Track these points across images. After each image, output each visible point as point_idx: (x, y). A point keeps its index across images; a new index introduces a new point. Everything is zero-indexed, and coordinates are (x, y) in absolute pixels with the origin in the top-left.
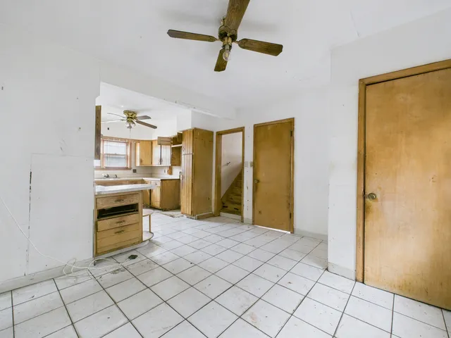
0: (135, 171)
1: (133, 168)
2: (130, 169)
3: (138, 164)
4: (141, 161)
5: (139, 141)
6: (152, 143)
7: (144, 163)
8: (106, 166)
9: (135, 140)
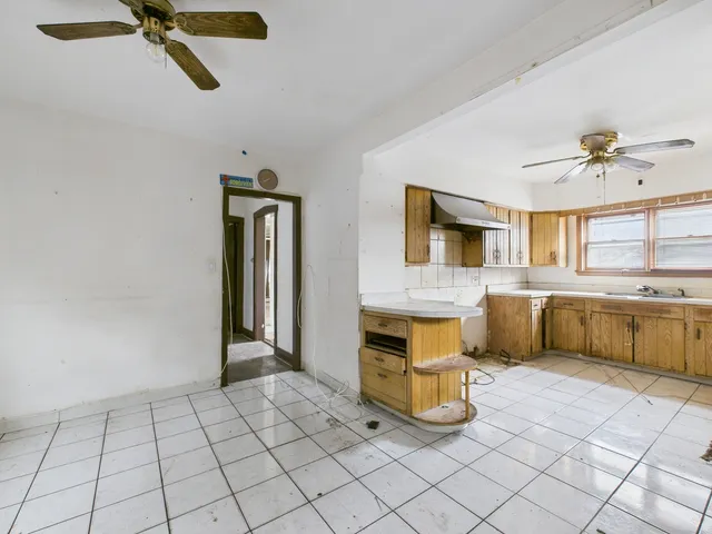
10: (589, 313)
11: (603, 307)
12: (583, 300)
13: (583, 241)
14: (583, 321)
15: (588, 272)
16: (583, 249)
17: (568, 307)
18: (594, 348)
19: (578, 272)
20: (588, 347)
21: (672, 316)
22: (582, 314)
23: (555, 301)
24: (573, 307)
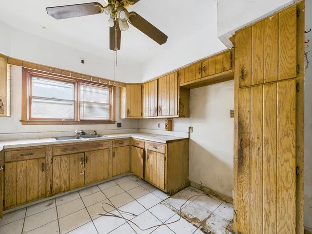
0: (119, 125)
1: (118, 121)
2: (114, 122)
3: (124, 116)
4: (128, 112)
5: (125, 85)
6: (142, 87)
7: (132, 114)
8: (82, 118)
9: (120, 83)
10: (50, 158)
11: (63, 150)
12: (44, 148)
13: (28, 95)
14: (44, 167)
15: (33, 122)
16: (27, 102)
17: (27, 157)
18: (55, 187)
19: (23, 121)
20: (49, 189)
21: (104, 147)
22: (44, 161)
23: (8, 155)
24: (32, 157)
